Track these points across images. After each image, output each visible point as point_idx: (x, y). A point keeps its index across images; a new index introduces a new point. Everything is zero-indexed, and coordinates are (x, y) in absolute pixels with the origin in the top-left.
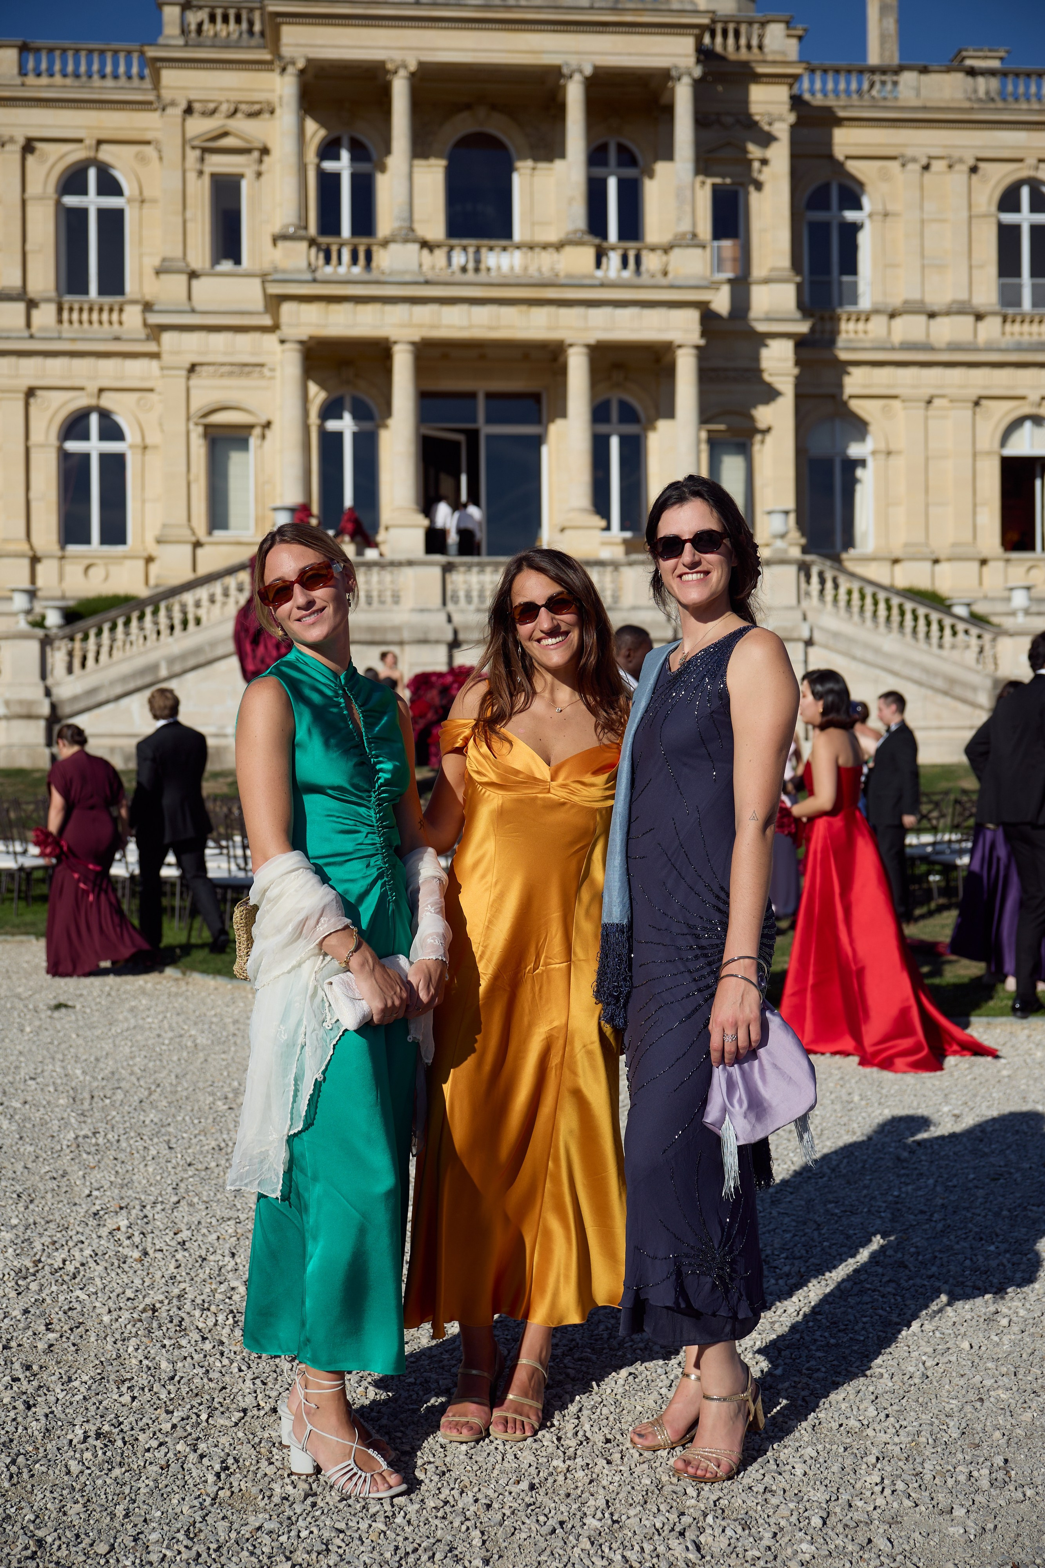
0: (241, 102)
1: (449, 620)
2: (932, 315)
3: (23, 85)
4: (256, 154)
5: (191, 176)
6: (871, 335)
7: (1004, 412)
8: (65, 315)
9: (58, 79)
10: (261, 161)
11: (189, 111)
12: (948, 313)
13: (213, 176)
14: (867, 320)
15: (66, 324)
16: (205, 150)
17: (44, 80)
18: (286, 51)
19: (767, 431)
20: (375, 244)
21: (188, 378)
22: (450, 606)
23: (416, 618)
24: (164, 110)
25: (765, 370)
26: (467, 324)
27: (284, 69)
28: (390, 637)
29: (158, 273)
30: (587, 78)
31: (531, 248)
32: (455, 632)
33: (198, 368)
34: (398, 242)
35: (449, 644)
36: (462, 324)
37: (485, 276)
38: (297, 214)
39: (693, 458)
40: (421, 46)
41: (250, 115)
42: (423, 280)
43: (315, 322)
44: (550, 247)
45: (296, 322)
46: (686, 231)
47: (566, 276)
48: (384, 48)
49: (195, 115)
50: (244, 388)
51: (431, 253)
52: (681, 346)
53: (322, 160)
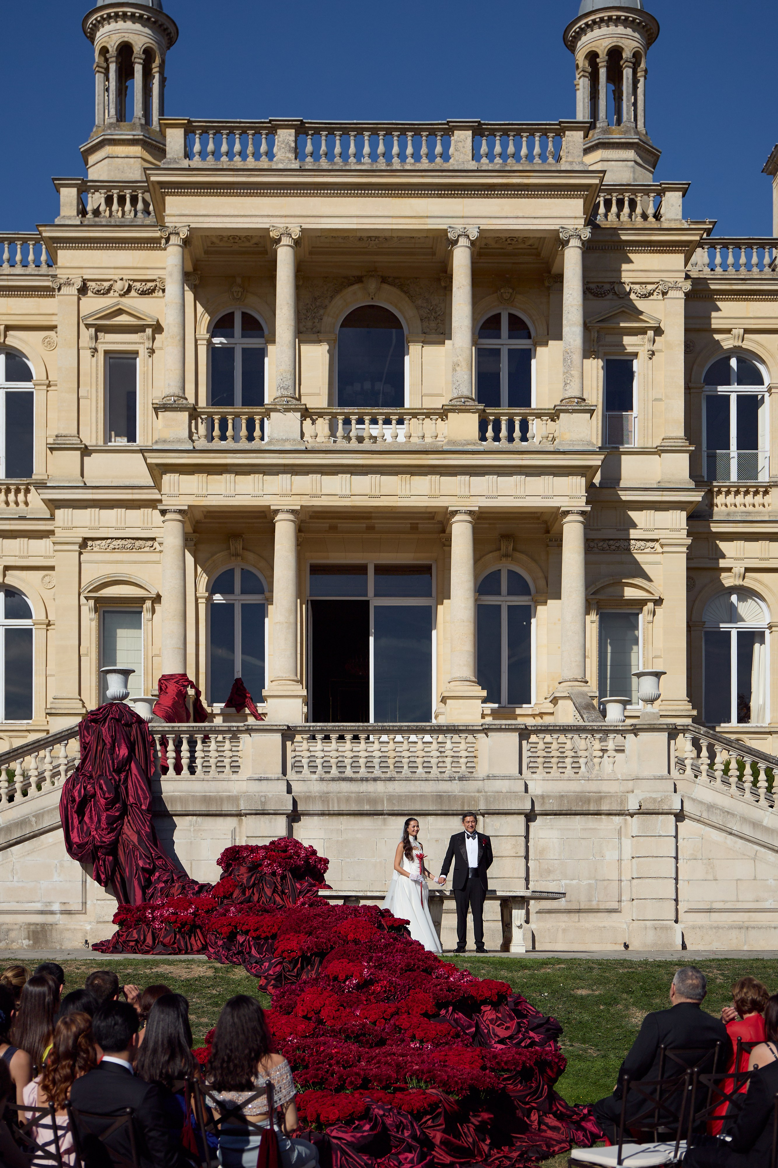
0: (135, 281)
1: (289, 791)
4: (149, 331)
5: (85, 354)
6: (768, 509)
10: (154, 339)
11: (84, 290)
13: (107, 353)
14: (766, 493)
16: (99, 329)
18: (169, 221)
19: (659, 602)
20: (258, 414)
21: (80, 553)
22: (291, 775)
23: (254, 788)
24: (59, 289)
25: (657, 540)
26: (348, 493)
27: (168, 240)
28: (227, 807)
29: (52, 449)
30: (473, 243)
31: (415, 415)
32: (295, 803)
33: (90, 543)
34: (278, 411)
35: (288, 816)
36: (344, 493)
37: (367, 445)
38: (180, 384)
39: (578, 627)
40: (305, 214)
41: (144, 293)
42: (303, 448)
43: (195, 491)
44: (434, 414)
45: (176, 492)
46: (573, 395)
47: (449, 443)
48: (268, 216)
49: (90, 293)
50: (135, 562)
51: (314, 422)
52: (567, 513)
53: (213, 336)
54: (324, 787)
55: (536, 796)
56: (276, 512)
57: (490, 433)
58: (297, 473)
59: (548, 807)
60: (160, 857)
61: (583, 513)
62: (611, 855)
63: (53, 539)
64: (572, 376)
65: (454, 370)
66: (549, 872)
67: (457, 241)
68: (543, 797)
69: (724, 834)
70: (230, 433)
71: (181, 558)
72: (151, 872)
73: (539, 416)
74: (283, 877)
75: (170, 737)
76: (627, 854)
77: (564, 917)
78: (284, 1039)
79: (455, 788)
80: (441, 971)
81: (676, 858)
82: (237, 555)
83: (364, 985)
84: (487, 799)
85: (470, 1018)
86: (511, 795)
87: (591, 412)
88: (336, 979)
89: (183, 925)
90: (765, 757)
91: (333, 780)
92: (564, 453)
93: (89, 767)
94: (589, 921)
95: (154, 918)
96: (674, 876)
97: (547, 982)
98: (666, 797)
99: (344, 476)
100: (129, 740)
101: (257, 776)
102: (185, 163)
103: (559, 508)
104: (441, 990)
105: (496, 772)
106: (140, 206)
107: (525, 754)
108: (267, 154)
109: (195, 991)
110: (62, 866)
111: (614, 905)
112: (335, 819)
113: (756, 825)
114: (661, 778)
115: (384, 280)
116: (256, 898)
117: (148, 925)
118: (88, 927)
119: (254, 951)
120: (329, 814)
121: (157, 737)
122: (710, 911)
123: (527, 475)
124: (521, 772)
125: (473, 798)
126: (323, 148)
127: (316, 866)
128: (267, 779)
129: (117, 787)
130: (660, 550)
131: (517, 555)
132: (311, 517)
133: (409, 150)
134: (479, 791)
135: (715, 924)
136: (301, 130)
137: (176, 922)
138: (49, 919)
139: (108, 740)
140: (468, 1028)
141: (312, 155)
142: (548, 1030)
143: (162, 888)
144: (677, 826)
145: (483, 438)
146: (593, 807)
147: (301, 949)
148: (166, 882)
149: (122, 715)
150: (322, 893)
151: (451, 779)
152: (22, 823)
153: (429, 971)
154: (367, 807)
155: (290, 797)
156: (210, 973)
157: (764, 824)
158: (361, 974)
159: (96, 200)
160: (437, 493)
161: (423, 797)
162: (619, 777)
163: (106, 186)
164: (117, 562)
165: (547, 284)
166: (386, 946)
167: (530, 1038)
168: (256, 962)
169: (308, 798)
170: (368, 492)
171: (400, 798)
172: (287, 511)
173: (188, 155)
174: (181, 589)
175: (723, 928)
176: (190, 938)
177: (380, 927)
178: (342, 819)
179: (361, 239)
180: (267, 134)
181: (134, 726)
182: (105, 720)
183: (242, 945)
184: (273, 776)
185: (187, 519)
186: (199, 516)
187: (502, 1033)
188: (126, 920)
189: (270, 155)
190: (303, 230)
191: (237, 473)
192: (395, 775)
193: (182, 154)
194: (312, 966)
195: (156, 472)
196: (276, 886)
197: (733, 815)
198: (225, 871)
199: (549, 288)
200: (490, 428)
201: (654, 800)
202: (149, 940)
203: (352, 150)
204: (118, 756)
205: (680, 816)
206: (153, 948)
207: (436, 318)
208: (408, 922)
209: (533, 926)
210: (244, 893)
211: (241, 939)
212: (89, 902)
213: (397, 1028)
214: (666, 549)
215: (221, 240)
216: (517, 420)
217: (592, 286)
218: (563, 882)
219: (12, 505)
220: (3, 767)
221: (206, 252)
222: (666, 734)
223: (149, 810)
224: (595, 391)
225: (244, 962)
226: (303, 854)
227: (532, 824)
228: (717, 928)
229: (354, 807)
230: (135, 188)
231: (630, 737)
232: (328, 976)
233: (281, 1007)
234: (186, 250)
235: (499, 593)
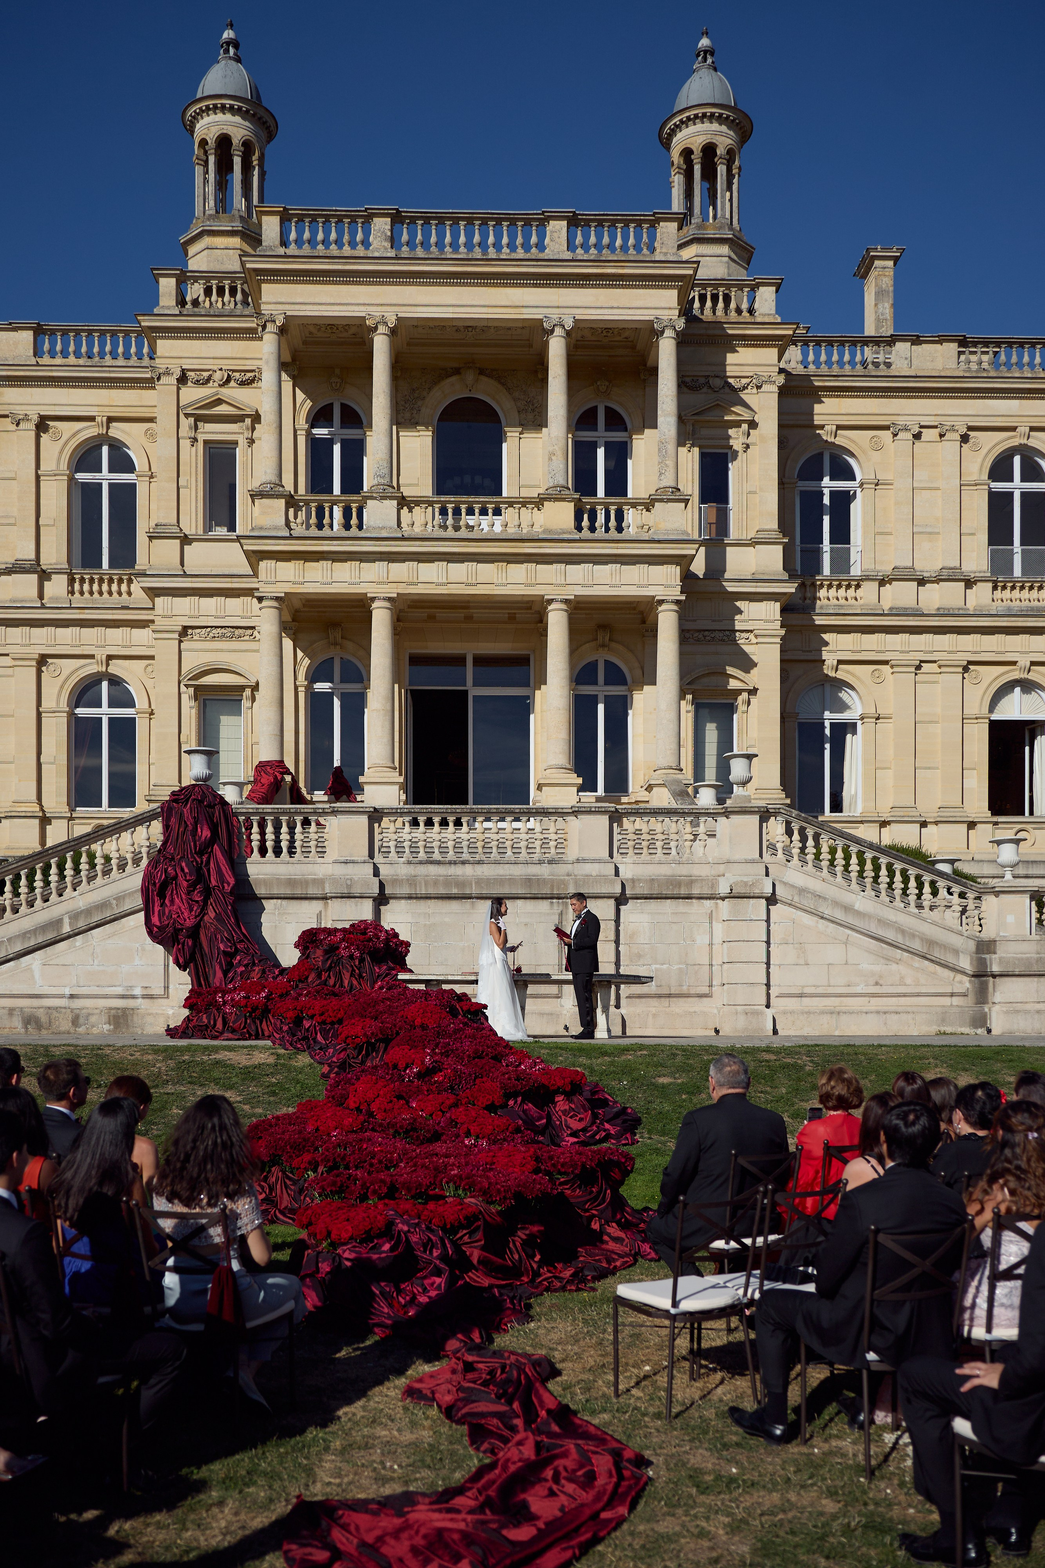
0: (234, 371)
1: (376, 873)
2: (922, 582)
3: (38, 365)
4: (248, 421)
5: (185, 444)
6: (860, 602)
7: (992, 677)
8: (77, 586)
9: (72, 360)
10: (253, 429)
11: (183, 379)
12: (938, 580)
13: (206, 442)
14: (858, 586)
15: (77, 595)
16: (198, 419)
17: (58, 361)
18: (265, 309)
19: (753, 692)
20: (354, 501)
21: (180, 642)
22: (378, 858)
23: (340, 871)
24: (159, 379)
25: (751, 631)
26: (445, 581)
27: (264, 327)
28: (312, 891)
29: (151, 538)
30: (568, 333)
31: (511, 504)
32: (382, 885)
33: (190, 631)
34: (375, 498)
35: (375, 899)
36: (440, 581)
37: (463, 533)
38: (276, 472)
39: (673, 715)
40: (401, 302)
41: (243, 384)
42: (400, 535)
43: (292, 579)
44: (530, 503)
45: (273, 579)
46: (668, 484)
47: (544, 532)
48: (364, 304)
49: (190, 384)
50: (235, 651)
51: (410, 511)
52: (661, 602)
53: (313, 426)
54: (411, 870)
55: (627, 880)
56: (373, 599)
57: (585, 523)
58: (393, 561)
59: (638, 891)
60: (242, 941)
61: (678, 602)
62: (702, 940)
63: (152, 627)
64: (667, 466)
65: (550, 459)
66: (639, 956)
67: (552, 331)
68: (633, 880)
69: (816, 918)
70: (326, 521)
71: (278, 645)
72: (232, 955)
73: (634, 505)
74: (362, 960)
75: (255, 819)
76: (717, 940)
77: (654, 1002)
78: (329, 1135)
79: (544, 871)
80: (512, 1059)
81: (768, 943)
82: (336, 644)
83: (426, 1074)
84: (576, 882)
85: (542, 1109)
86: (601, 878)
87: (686, 502)
88: (395, 1067)
89: (255, 1009)
90: (857, 841)
91: (421, 863)
92: (659, 542)
93: (170, 849)
94: (680, 1006)
95: (225, 1003)
96: (765, 960)
97: (627, 1070)
98: (757, 881)
99: (441, 563)
100: (212, 821)
101: (342, 859)
102: (281, 251)
103: (654, 597)
104: (509, 1078)
105: (586, 855)
106: (239, 296)
107: (616, 837)
108: (363, 243)
109: (253, 1079)
110: (143, 950)
111: (706, 990)
112: (422, 902)
113: (848, 909)
114: (753, 862)
115: (482, 372)
116: (331, 982)
117: (219, 1009)
118: (171, 1012)
119: (319, 1037)
120: (416, 898)
121: (242, 818)
122: (801, 996)
123: (623, 564)
124: (611, 855)
125: (563, 882)
126: (419, 237)
127: (397, 950)
128: (353, 862)
129: (199, 870)
130: (754, 640)
131: (613, 645)
132: (409, 607)
133: (505, 240)
134: (568, 875)
135: (806, 1009)
136: (397, 219)
137: (246, 1006)
138: (130, 1003)
139: (190, 822)
140: (538, 1120)
141: (408, 244)
142: (625, 1121)
143: (242, 972)
144: (768, 911)
145: (579, 528)
146: (683, 891)
147: (365, 1035)
148: (246, 966)
149: (204, 796)
150: (402, 976)
151: (541, 862)
152: (103, 905)
153: (497, 1058)
154: (455, 891)
155: (376, 880)
156: (271, 1060)
157: (856, 908)
158: (423, 1061)
159: (195, 290)
160: (533, 581)
161: (512, 881)
162: (710, 860)
163: (205, 277)
164: (217, 651)
165: (642, 377)
166: (456, 1031)
167: (605, 1130)
168: (321, 1049)
169: (395, 881)
170: (464, 580)
171: (488, 881)
172: (384, 599)
173: (284, 243)
174: (278, 676)
175: (814, 1013)
176: (261, 1023)
177: (453, 1013)
178: (429, 902)
179: (458, 330)
180: (363, 223)
181: (217, 807)
182: (187, 801)
183: (308, 1030)
184: (360, 859)
185: (284, 607)
186: (297, 604)
187: (575, 1125)
188: (196, 1004)
189: (366, 243)
190: (399, 319)
191: (334, 561)
192: (483, 857)
193: (278, 242)
194: (377, 1052)
195: (253, 560)
196: (353, 970)
197: (825, 899)
198: (303, 954)
199: (644, 380)
200: (586, 516)
201: (746, 883)
202: (219, 1025)
203: (448, 239)
204: (200, 837)
205: (772, 900)
206: (222, 1033)
207: (533, 410)
208: (485, 1007)
209: (623, 1011)
210: (319, 976)
211: (306, 1024)
212: (171, 986)
213: (453, 1123)
214: (760, 640)
215: (319, 330)
216: (613, 508)
217: (688, 379)
218: (654, 967)
219: (115, 595)
220: (84, 849)
221: (305, 343)
222: (757, 817)
223: (232, 893)
224: (690, 484)
225: (309, 1048)
226: (383, 936)
227: (622, 908)
228: (809, 1013)
229: (442, 891)
230: (233, 280)
231: (722, 820)
232: (387, 1064)
233: (333, 1097)
234: (283, 339)
235: (595, 682)
